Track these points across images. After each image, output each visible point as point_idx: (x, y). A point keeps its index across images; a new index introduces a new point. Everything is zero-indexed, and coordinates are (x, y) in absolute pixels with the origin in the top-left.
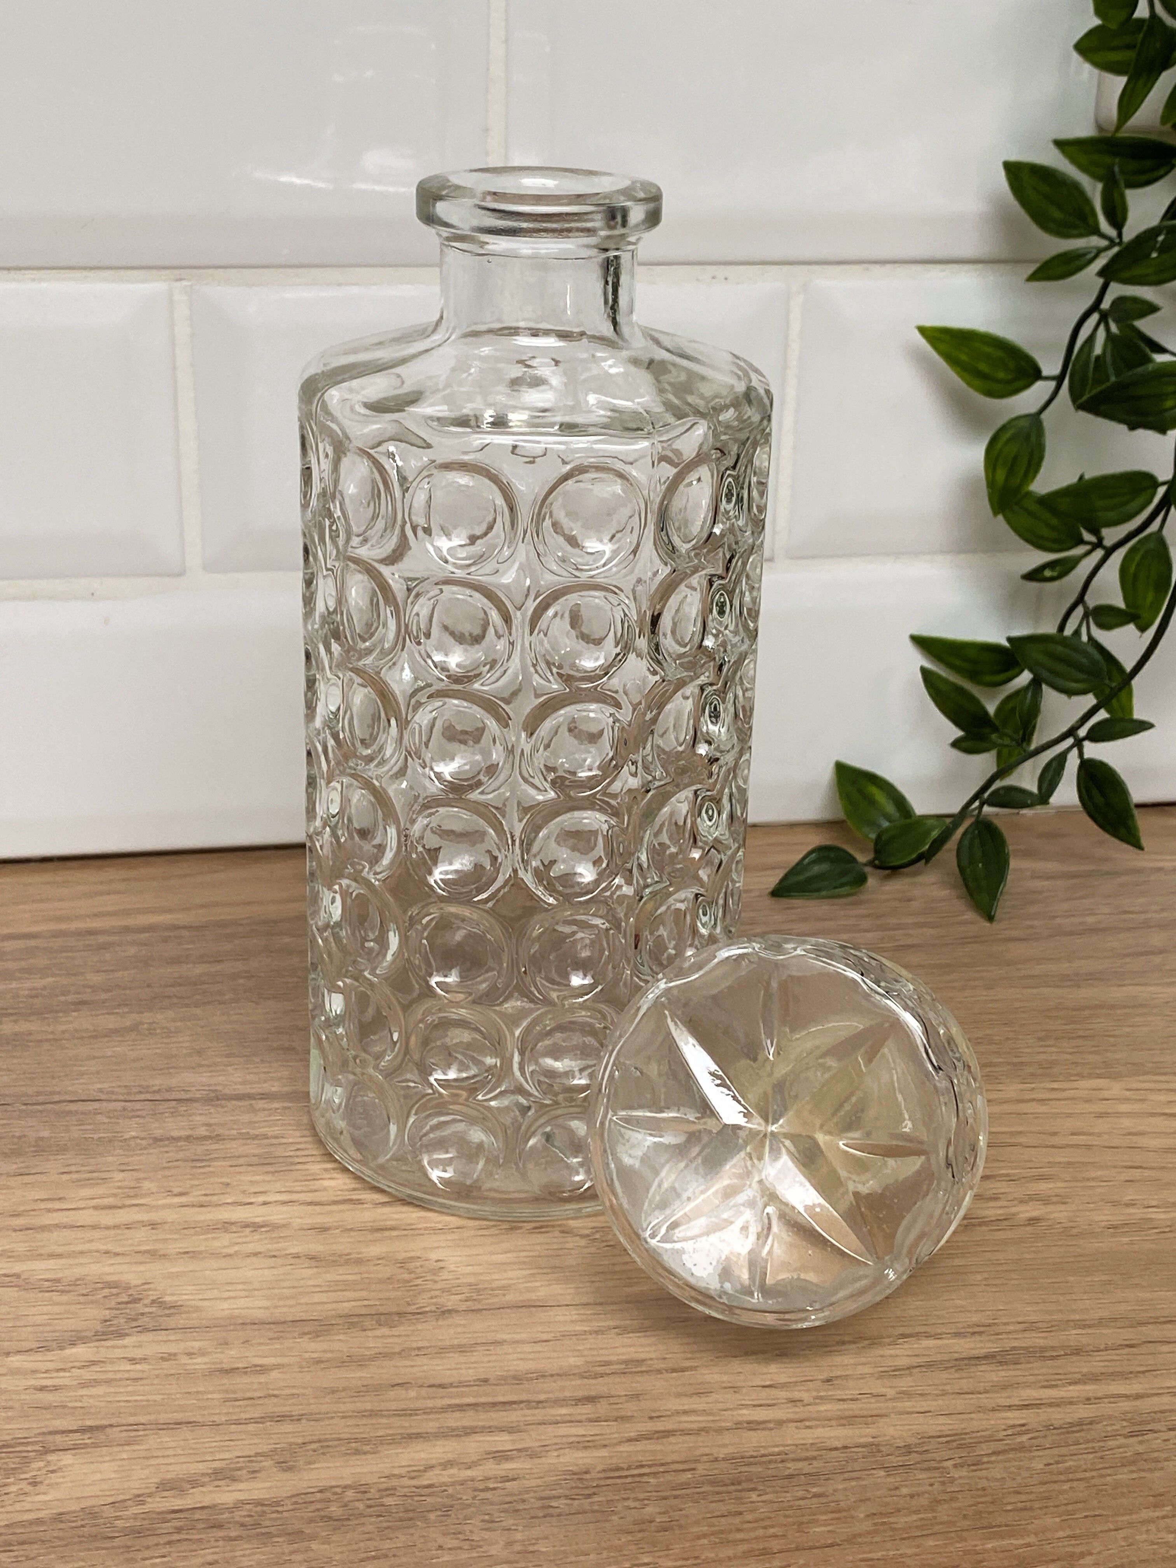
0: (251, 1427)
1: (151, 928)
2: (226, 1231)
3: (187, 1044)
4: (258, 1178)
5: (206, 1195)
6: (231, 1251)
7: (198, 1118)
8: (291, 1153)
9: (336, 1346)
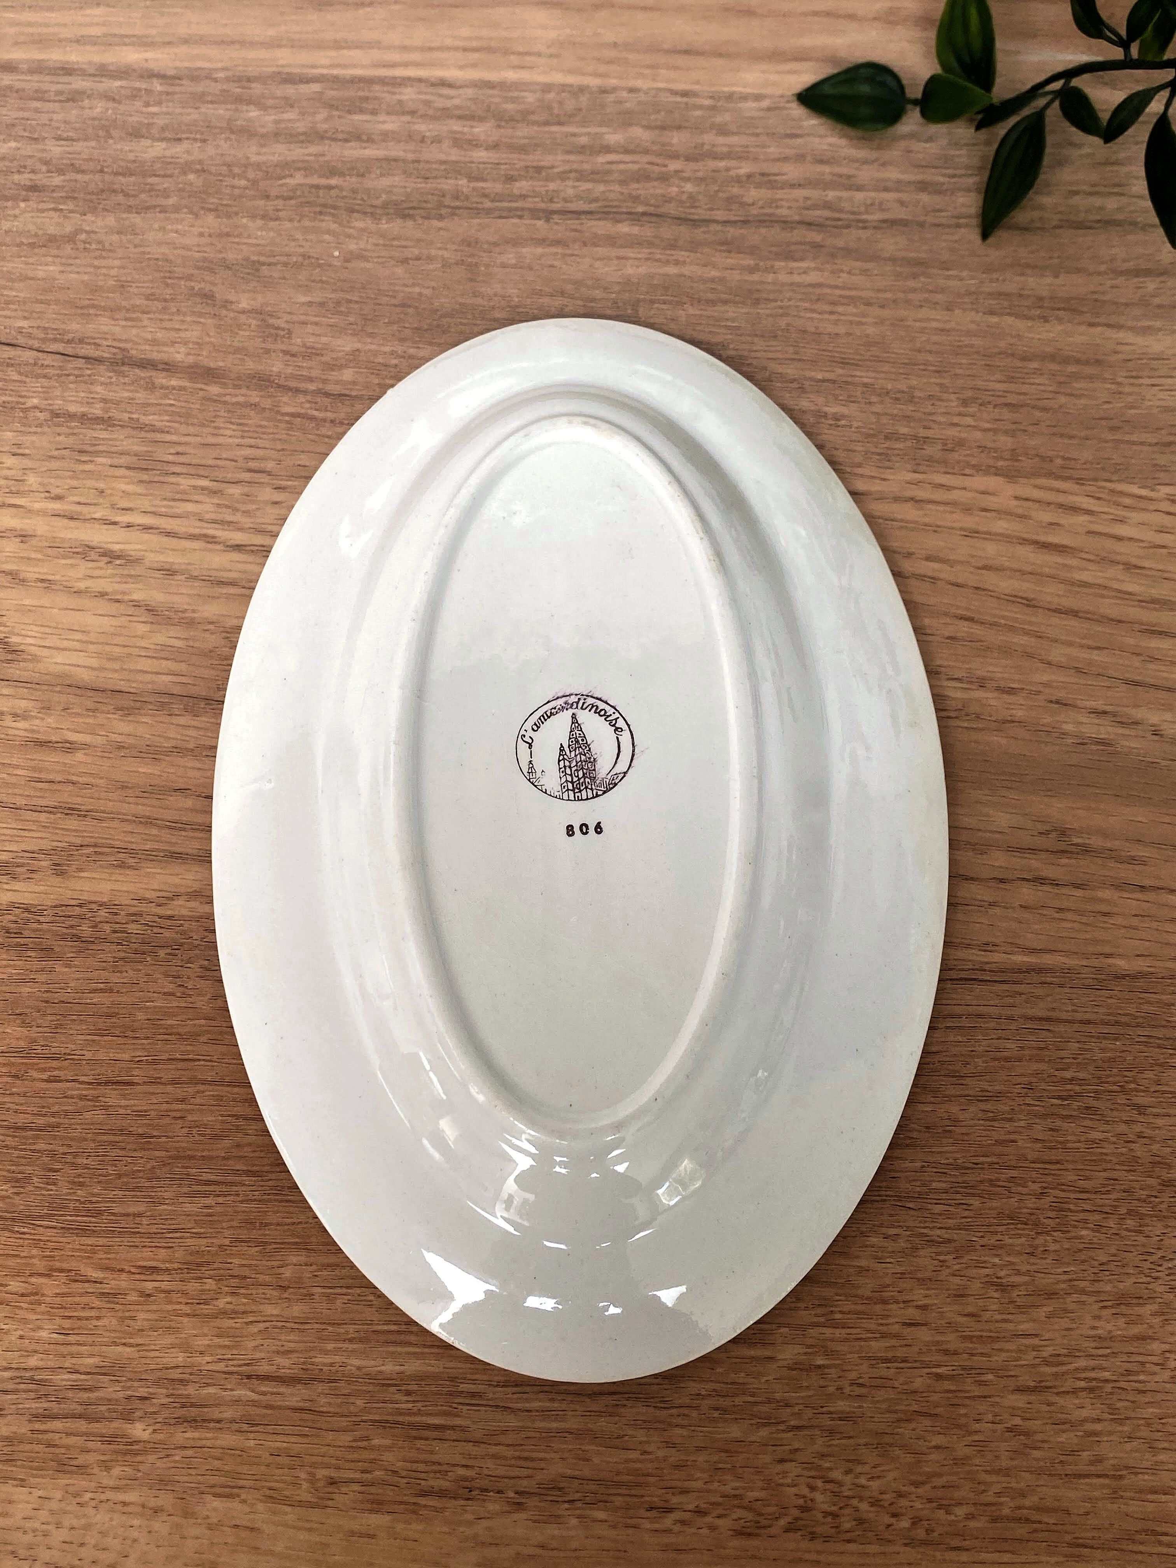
0: (43, 817)
1: (124, 72)
2: (84, 556)
3: (114, 272)
4: (131, 488)
5: (79, 503)
6: (82, 585)
7: (99, 389)
8: (171, 458)
9: (141, 730)
